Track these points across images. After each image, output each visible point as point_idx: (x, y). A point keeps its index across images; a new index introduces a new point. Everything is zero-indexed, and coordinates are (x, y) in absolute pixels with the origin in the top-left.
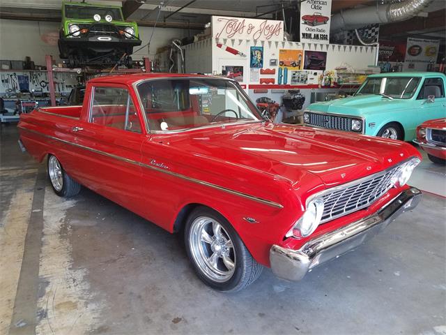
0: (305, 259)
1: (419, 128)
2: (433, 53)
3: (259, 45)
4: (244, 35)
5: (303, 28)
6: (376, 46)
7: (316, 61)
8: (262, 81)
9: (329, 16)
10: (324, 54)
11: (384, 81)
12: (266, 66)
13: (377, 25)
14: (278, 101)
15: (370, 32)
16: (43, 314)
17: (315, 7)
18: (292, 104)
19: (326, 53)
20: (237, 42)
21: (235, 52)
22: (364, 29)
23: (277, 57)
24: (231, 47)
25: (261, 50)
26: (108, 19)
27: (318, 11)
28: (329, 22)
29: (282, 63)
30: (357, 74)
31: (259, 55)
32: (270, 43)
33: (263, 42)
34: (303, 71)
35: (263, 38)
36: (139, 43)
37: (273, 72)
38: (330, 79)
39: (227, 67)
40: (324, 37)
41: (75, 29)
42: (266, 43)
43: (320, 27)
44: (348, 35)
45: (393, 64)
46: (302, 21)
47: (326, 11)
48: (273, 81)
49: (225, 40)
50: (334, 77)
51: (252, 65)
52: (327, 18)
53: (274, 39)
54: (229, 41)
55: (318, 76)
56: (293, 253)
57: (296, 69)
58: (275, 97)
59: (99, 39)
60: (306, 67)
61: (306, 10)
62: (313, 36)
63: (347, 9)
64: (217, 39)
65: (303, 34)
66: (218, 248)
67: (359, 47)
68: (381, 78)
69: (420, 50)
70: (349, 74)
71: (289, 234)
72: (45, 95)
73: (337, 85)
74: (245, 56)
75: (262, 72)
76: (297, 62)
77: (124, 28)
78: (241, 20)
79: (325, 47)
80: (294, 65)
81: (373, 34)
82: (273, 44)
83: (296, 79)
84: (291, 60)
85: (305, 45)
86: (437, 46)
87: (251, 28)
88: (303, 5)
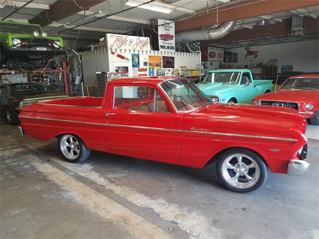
2: (221, 56)
3: (136, 53)
4: (127, 47)
5: (161, 42)
6: (199, 53)
7: (169, 62)
8: (139, 75)
9: (174, 35)
10: (173, 58)
11: (213, 74)
12: (142, 66)
13: (198, 41)
15: (194, 44)
16: (175, 223)
17: (166, 30)
19: (174, 58)
20: (123, 51)
21: (123, 58)
22: (191, 43)
23: (147, 60)
24: (120, 54)
25: (138, 56)
26: (44, 35)
27: (168, 32)
28: (174, 39)
29: (150, 64)
30: (192, 70)
31: (137, 59)
32: (142, 51)
33: (138, 51)
34: (163, 69)
35: (138, 48)
37: (146, 70)
38: (178, 74)
39: (118, 67)
40: (172, 48)
41: (17, 42)
42: (141, 52)
43: (170, 41)
44: (181, 46)
46: (159, 38)
47: (172, 32)
48: (146, 75)
49: (116, 50)
50: (180, 72)
51: (134, 66)
52: (173, 36)
53: (145, 49)
54: (118, 50)
55: (171, 71)
57: (159, 68)
59: (38, 49)
60: (164, 67)
61: (161, 31)
62: (166, 47)
63: (183, 31)
64: (111, 49)
65: (161, 46)
66: (242, 170)
67: (191, 54)
68: (211, 73)
69: (215, 54)
70: (188, 70)
74: (129, 60)
75: (140, 70)
76: (158, 63)
77: (52, 41)
78: (125, 36)
79: (173, 54)
80: (157, 65)
81: (197, 46)
82: (145, 52)
83: (159, 74)
84: (155, 62)
85: (162, 53)
86: (223, 52)
87: (131, 42)
88: (159, 28)
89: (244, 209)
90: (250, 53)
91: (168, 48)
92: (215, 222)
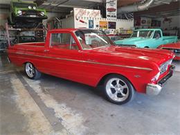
2: (150, 23)
3: (92, 19)
6: (132, 20)
7: (112, 25)
10: (115, 23)
12: (95, 27)
13: (132, 12)
20: (83, 18)
21: (83, 22)
22: (128, 14)
23: (98, 24)
24: (81, 20)
25: (93, 21)
26: (34, 8)
27: (112, 7)
28: (116, 11)
29: (100, 26)
30: (127, 30)
32: (96, 18)
36: (46, 18)
38: (118, 32)
40: (115, 17)
41: (20, 12)
43: (113, 13)
46: (107, 10)
49: (79, 17)
55: (113, 31)
59: (31, 16)
60: (109, 28)
61: (108, 6)
64: (76, 17)
65: (108, 15)
67: (127, 20)
69: (145, 21)
70: (124, 30)
74: (87, 23)
77: (40, 12)
78: (85, 9)
79: (115, 20)
80: (105, 27)
81: (131, 16)
87: (89, 13)
88: (107, 4)
89: (112, 116)
90: (166, 20)
91: (112, 16)
92: (87, 122)
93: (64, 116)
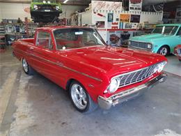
0: (111, 102)
1: (175, 48)
3: (111, 12)
4: (105, 9)
5: (130, 5)
6: (162, 12)
7: (136, 19)
8: (112, 27)
10: (139, 16)
12: (114, 21)
13: (162, 3)
14: (119, 36)
15: (159, 6)
16: (14, 119)
18: (125, 37)
20: (102, 11)
21: (101, 16)
22: (157, 5)
23: (119, 17)
24: (100, 13)
25: (112, 14)
29: (121, 20)
30: (153, 25)
34: (130, 23)
35: (113, 9)
36: (61, 12)
37: (117, 24)
38: (141, 27)
39: (98, 22)
40: (139, 9)
41: (36, 7)
42: (114, 12)
43: (138, 4)
44: (150, 7)
45: (170, 20)
46: (130, 2)
48: (117, 27)
49: (97, 11)
50: (143, 26)
51: (109, 21)
53: (118, 10)
54: (99, 11)
55: (136, 25)
56: (107, 99)
58: (118, 34)
60: (132, 22)
62: (134, 8)
64: (94, 10)
65: (130, 8)
66: (81, 96)
67: (154, 13)
68: (162, 26)
71: (106, 92)
72: (26, 33)
73: (144, 29)
74: (105, 17)
75: (113, 24)
76: (127, 19)
77: (55, 6)
78: (104, 2)
79: (139, 13)
80: (126, 21)
81: (161, 7)
82: (117, 12)
83: (127, 26)
84: (125, 18)
85: (131, 12)
87: (108, 5)
89: (63, 123)
91: (136, 9)
92: (34, 126)
93: (19, 117)
